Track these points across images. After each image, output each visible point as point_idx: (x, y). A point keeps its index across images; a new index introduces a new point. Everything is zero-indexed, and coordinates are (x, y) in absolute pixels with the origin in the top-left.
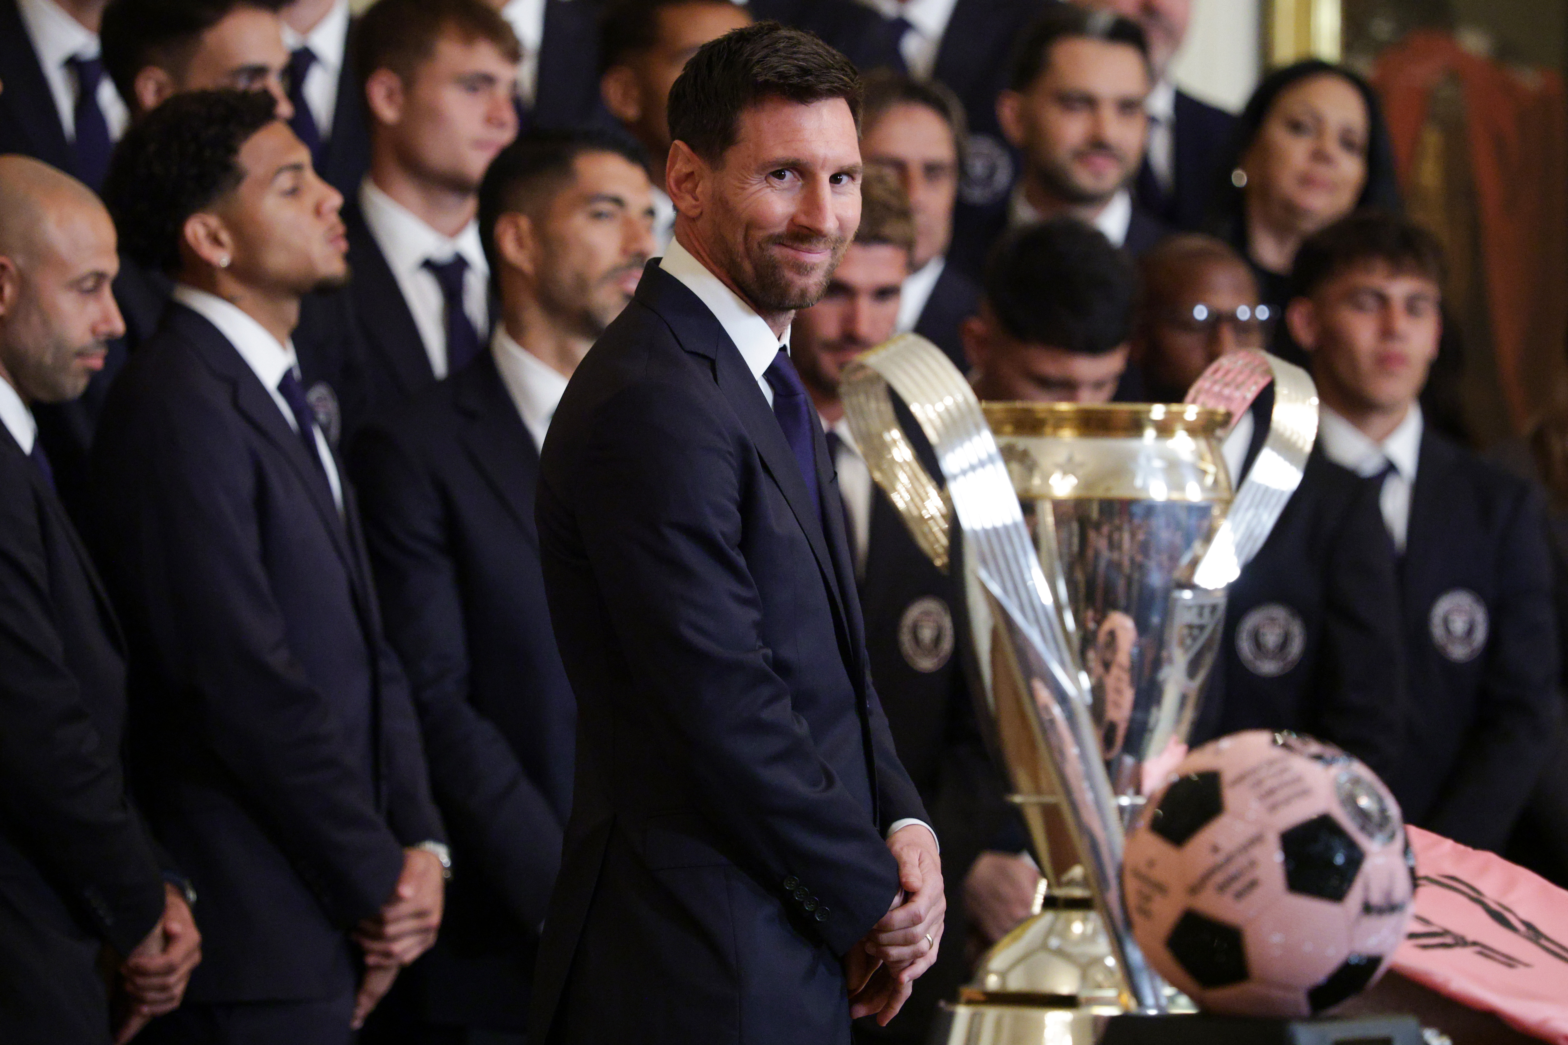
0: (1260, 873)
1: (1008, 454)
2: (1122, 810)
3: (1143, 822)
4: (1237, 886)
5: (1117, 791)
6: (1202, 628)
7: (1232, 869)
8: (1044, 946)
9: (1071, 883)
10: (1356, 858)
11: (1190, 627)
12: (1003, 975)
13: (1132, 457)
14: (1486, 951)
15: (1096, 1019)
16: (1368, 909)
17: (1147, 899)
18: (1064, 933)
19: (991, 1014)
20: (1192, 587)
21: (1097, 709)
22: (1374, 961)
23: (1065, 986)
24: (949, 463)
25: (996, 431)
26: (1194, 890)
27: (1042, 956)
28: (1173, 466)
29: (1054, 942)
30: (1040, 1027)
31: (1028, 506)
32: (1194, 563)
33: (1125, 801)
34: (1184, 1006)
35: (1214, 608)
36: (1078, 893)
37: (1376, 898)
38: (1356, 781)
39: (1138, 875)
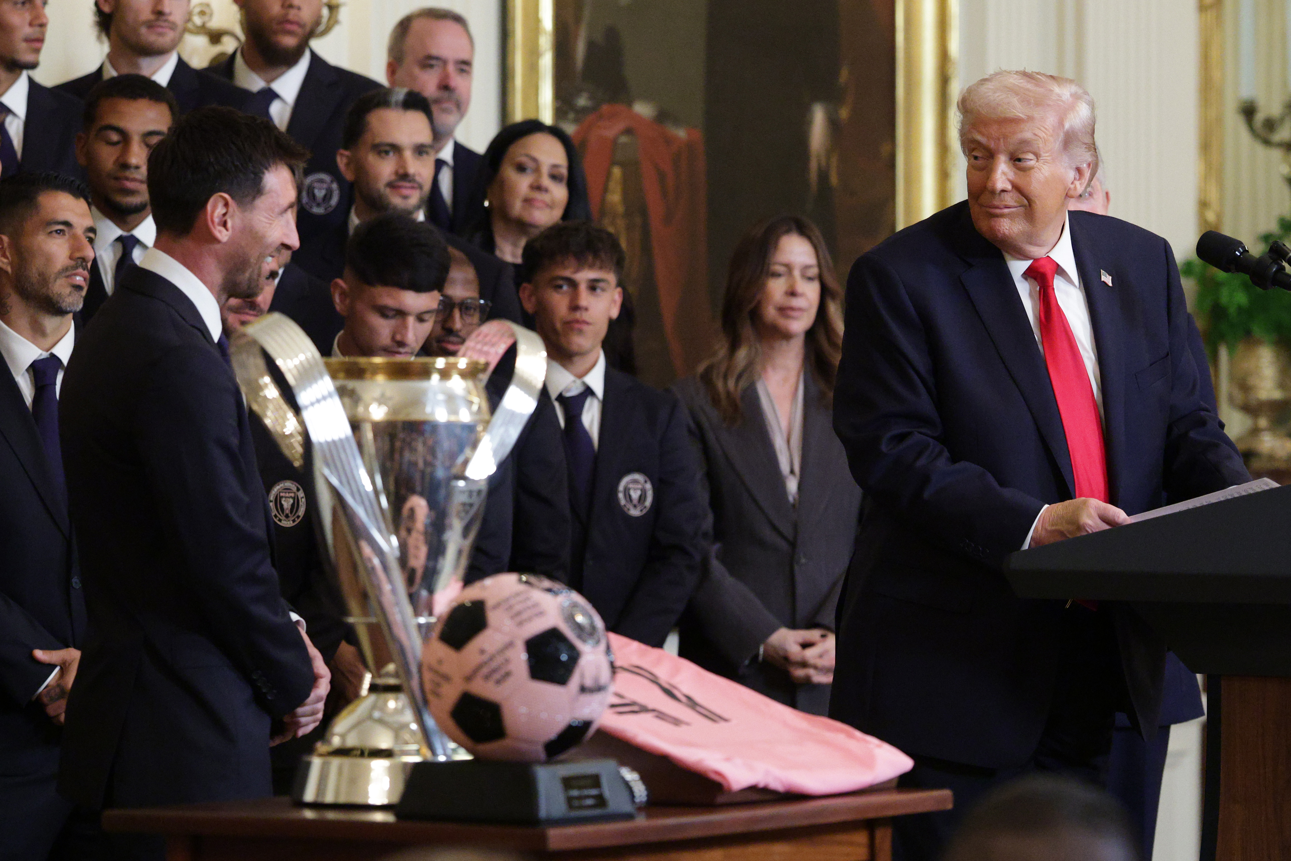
0: (511, 667)
1: (342, 392)
2: (420, 626)
3: (435, 634)
4: (497, 676)
5: (417, 614)
6: (471, 505)
7: (494, 665)
8: (370, 717)
9: (388, 675)
10: (575, 656)
11: (464, 504)
12: (343, 736)
13: (424, 392)
14: (661, 716)
15: (405, 764)
16: (583, 689)
17: (438, 685)
18: (383, 708)
19: (336, 762)
20: (464, 478)
21: (403, 560)
22: (587, 724)
23: (384, 741)
24: (303, 398)
25: (334, 377)
26: (469, 678)
27: (369, 723)
28: (451, 399)
29: (377, 714)
30: (368, 770)
31: (355, 426)
32: (466, 463)
33: (422, 620)
34: (463, 756)
35: (479, 492)
36: (392, 681)
37: (589, 683)
38: (575, 605)
39: (431, 669)
